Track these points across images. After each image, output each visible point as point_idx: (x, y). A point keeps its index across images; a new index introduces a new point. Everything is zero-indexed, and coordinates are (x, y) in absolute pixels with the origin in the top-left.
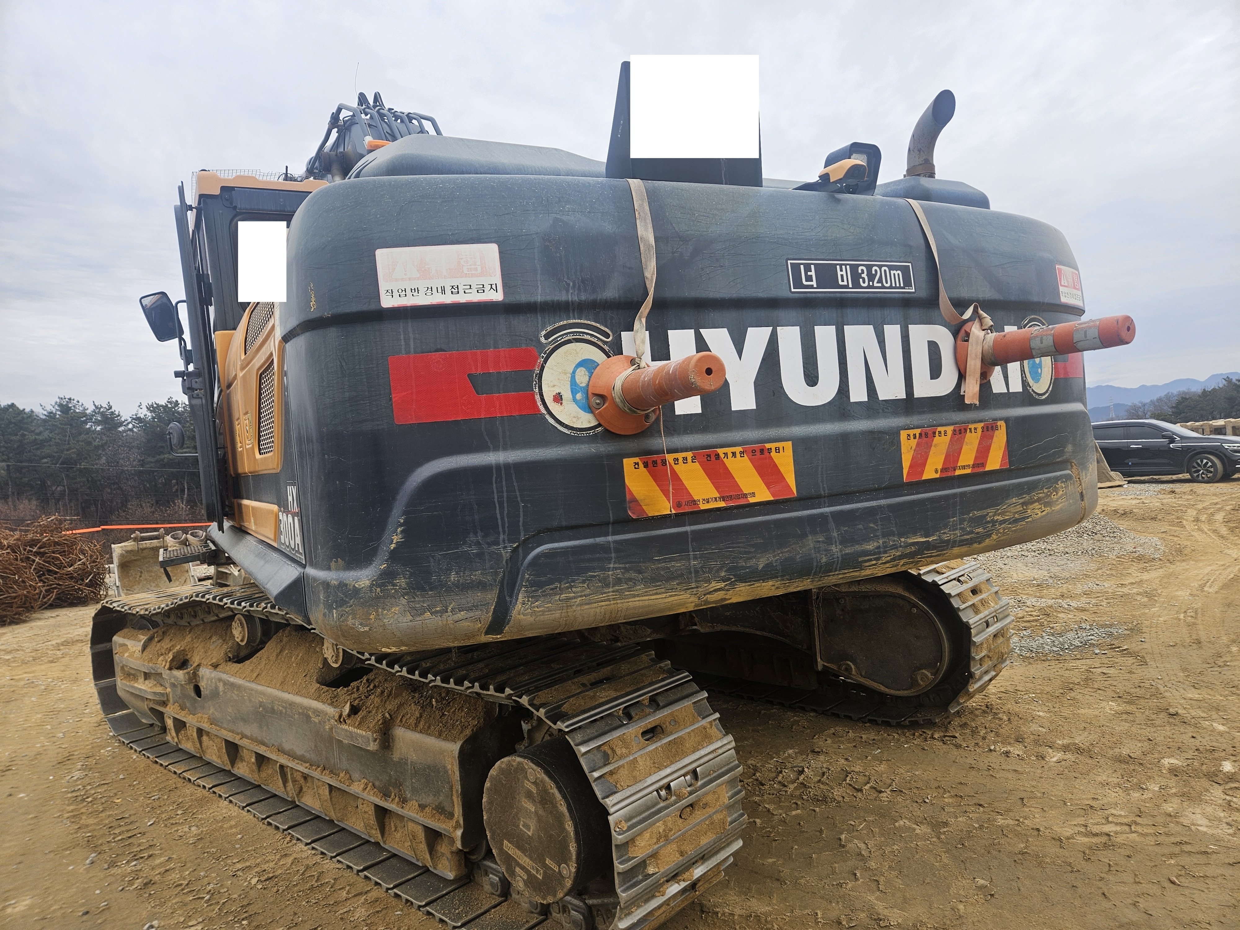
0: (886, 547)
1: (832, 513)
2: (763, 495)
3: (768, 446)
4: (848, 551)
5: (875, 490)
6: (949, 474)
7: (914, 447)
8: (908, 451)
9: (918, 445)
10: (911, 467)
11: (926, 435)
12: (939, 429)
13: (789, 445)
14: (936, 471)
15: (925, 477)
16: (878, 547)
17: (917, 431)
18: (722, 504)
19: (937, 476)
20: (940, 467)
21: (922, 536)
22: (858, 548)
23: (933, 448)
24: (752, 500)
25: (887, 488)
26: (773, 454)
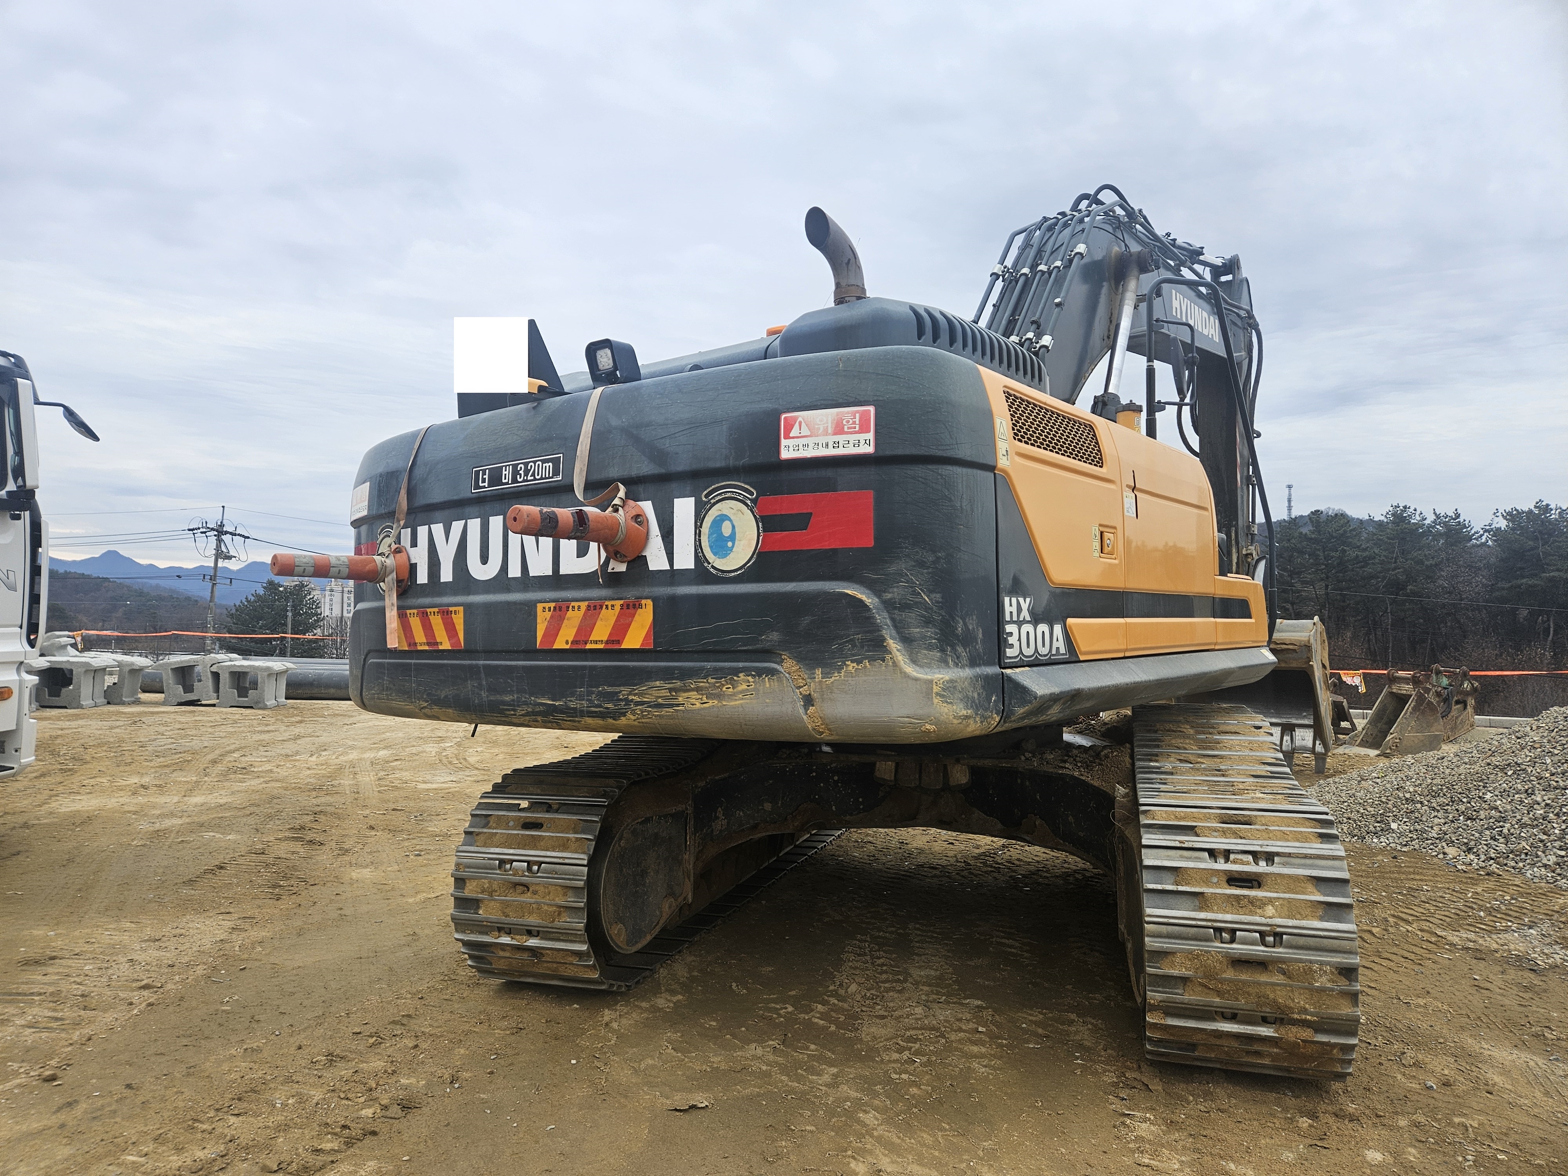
0: (519, 702)
1: (484, 666)
2: (446, 645)
3: (451, 609)
4: (492, 698)
5: (517, 652)
6: (580, 647)
7: (548, 619)
8: (543, 622)
9: (552, 617)
10: (544, 636)
11: (560, 609)
12: (573, 604)
13: (461, 609)
14: (567, 642)
15: (556, 646)
16: (513, 700)
17: (552, 605)
18: (426, 648)
19: (568, 647)
20: (570, 639)
21: (549, 699)
22: (498, 697)
23: (565, 621)
24: (441, 648)
25: (523, 651)
26: (453, 615)
